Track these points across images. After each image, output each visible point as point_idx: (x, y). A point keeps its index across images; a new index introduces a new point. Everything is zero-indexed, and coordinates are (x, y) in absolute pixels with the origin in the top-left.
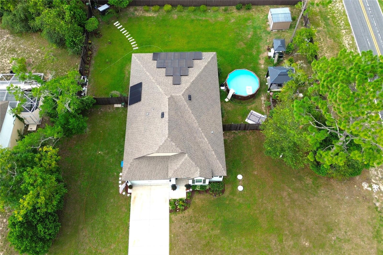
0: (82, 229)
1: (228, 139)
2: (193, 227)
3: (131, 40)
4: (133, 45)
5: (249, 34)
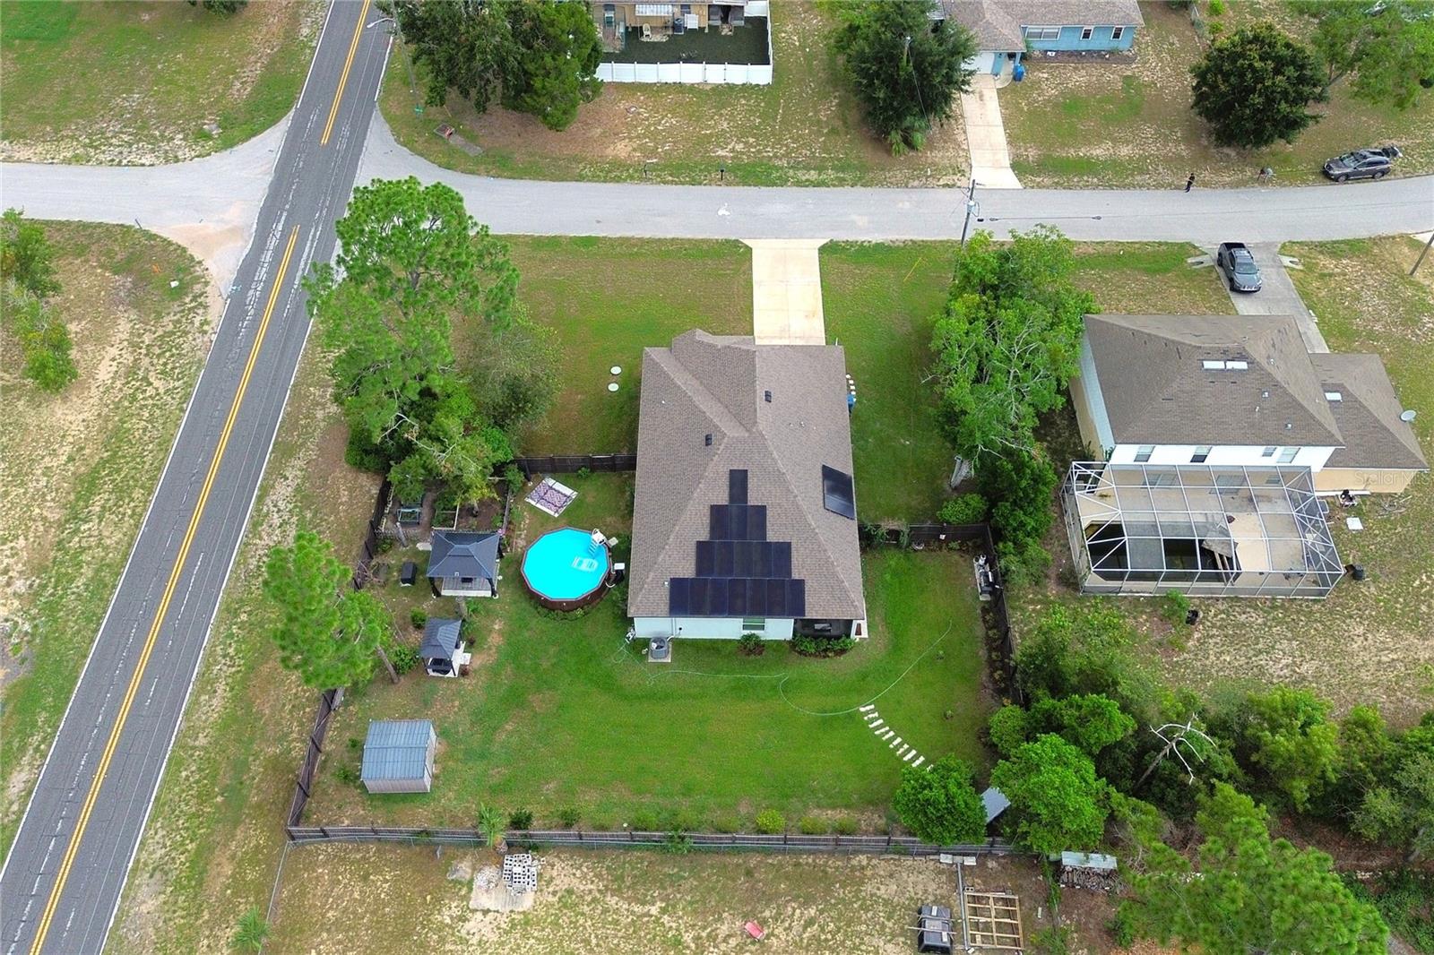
3: (883, 730)
5: (509, 732)
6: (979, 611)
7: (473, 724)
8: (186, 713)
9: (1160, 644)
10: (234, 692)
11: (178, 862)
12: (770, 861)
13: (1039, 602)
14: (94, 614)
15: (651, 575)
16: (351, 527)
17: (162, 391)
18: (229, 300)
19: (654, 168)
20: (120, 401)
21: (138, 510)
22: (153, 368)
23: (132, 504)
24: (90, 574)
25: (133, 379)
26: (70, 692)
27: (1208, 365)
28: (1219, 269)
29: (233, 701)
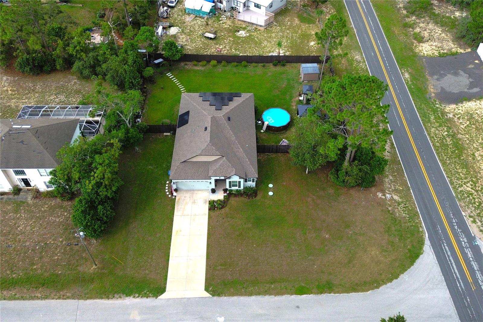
0: (132, 223)
1: (262, 159)
2: (229, 221)
3: (181, 87)
4: (182, 90)
5: (284, 84)
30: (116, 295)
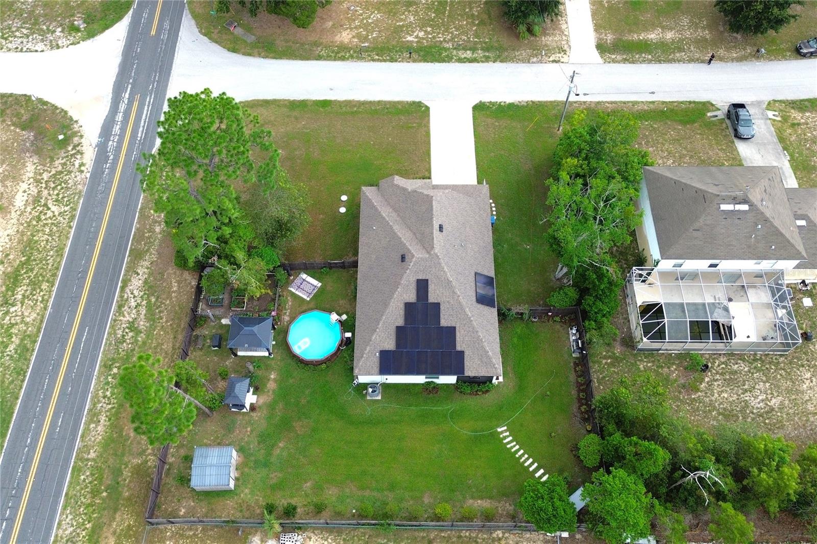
3: (512, 444)
4: (508, 436)
5: (282, 448)
6: (572, 364)
7: (259, 444)
8: (82, 436)
9: (684, 386)
10: (112, 421)
11: (81, 536)
12: (443, 535)
13: (610, 357)
14: (22, 370)
15: (368, 348)
16: (180, 308)
17: (57, 213)
18: (97, 148)
19: (367, 50)
20: (30, 221)
21: (46, 297)
22: (50, 198)
23: (42, 294)
24: (18, 342)
25: (38, 206)
26: (9, 422)
27: (724, 207)
28: (728, 121)
29: (111, 428)
30: (525, 104)
